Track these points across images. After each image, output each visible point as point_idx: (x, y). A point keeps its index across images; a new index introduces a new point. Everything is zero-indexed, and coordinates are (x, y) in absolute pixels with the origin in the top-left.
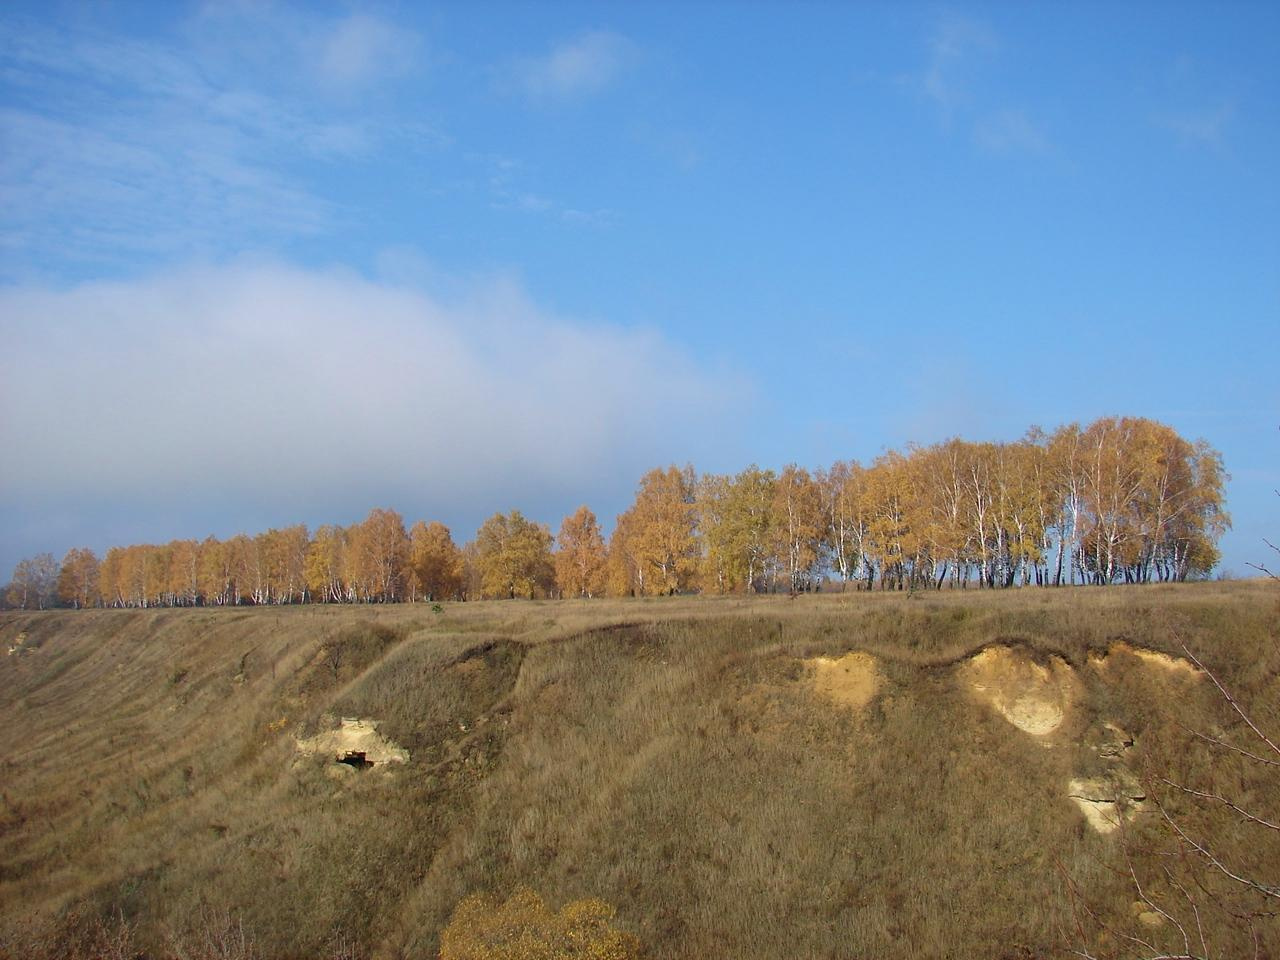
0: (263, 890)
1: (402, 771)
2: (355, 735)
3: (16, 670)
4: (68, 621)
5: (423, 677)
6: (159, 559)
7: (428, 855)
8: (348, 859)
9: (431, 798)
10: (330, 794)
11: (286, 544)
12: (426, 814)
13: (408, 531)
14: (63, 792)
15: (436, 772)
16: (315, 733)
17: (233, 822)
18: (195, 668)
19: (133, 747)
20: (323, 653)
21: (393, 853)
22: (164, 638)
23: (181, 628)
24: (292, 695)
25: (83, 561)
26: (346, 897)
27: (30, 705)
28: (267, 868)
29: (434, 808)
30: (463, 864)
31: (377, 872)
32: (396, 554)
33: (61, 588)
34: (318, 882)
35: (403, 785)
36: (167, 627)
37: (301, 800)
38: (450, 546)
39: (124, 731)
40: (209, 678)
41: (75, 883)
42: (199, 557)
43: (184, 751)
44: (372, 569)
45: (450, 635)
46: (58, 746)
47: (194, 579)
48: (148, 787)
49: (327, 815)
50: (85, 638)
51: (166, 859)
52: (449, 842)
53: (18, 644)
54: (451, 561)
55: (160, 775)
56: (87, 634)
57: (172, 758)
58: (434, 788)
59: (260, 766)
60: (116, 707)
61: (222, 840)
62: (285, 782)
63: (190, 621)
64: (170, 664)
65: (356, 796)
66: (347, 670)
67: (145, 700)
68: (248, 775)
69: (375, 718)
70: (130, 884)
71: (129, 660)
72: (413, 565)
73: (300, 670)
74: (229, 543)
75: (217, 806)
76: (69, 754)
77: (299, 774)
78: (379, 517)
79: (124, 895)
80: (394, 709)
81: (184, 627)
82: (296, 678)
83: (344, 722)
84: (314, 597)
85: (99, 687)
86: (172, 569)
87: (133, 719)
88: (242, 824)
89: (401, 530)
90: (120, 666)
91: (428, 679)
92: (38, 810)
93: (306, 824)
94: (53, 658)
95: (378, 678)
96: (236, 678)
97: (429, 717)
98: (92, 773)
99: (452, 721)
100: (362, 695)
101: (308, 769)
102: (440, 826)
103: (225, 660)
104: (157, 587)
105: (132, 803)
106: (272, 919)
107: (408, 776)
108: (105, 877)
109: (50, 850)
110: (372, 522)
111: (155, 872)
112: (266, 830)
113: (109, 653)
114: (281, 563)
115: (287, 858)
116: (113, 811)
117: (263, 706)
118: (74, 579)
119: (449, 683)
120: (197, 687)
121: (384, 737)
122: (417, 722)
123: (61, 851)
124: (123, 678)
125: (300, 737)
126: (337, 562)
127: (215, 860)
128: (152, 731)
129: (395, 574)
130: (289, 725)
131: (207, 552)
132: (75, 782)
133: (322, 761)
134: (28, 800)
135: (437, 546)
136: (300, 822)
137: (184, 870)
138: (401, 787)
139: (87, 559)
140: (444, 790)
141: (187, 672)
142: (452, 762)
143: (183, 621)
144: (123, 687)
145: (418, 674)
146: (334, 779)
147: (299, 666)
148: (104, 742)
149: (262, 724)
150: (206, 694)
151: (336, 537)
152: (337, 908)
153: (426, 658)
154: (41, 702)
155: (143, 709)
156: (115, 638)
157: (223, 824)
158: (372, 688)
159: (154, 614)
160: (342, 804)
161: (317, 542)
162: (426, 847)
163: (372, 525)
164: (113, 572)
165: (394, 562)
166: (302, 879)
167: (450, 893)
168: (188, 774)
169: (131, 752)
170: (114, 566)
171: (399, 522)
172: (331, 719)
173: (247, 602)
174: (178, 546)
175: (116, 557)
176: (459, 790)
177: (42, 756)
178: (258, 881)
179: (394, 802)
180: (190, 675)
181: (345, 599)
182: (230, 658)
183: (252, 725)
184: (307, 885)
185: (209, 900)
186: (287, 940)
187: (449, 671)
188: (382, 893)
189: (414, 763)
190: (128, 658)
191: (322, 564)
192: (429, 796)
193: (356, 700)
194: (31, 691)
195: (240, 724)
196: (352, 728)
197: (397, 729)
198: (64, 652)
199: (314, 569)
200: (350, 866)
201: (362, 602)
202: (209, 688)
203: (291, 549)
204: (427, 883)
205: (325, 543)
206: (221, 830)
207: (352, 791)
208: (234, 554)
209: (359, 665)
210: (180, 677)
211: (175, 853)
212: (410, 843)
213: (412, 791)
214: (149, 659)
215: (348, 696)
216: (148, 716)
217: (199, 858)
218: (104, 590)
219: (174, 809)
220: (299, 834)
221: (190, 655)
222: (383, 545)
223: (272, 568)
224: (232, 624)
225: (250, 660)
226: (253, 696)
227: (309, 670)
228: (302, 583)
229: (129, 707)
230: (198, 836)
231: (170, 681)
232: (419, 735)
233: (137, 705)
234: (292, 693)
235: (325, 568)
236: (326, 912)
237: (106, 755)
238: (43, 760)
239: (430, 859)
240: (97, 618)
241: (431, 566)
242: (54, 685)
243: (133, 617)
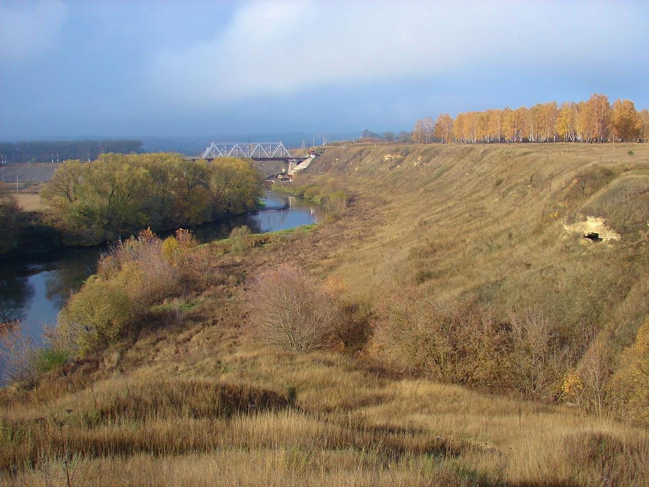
0: (548, 295)
1: (617, 244)
2: (593, 225)
3: (418, 174)
4: (441, 150)
5: (628, 198)
6: (482, 119)
7: (628, 286)
8: (589, 285)
9: (631, 259)
10: (581, 253)
11: (546, 112)
12: (628, 266)
13: (611, 105)
14: (451, 238)
15: (634, 246)
16: (573, 222)
17: (534, 263)
18: (506, 179)
19: (480, 218)
20: (575, 181)
21: (611, 284)
22: (488, 161)
23: (496, 156)
24: (560, 201)
25: (446, 120)
26: (588, 303)
27: (426, 191)
28: (550, 286)
29: (633, 264)
30: (646, 293)
31: (603, 293)
32: (604, 117)
33: (436, 133)
34: (574, 295)
35: (617, 252)
36: (489, 155)
37: (566, 255)
38: (634, 112)
39: (475, 210)
40: (515, 185)
41: (463, 284)
42: (502, 117)
43: (508, 225)
44: (591, 126)
45: (643, 176)
46: (444, 214)
47: (499, 128)
48: (492, 241)
49: (579, 263)
50: (449, 159)
51: (503, 277)
52: (639, 281)
53: (418, 161)
54: (635, 120)
55: (497, 235)
56: (450, 157)
57: (502, 228)
58: (633, 254)
59: (545, 236)
60: (468, 196)
61: (528, 271)
62: (558, 245)
63: (500, 153)
64: (493, 175)
65: (594, 255)
66: (588, 190)
67: (482, 194)
68: (540, 240)
69: (604, 217)
70: (488, 287)
71: (471, 172)
72: (613, 123)
73: (563, 189)
74: (517, 111)
75: (526, 254)
76: (451, 219)
77: (565, 241)
78: (596, 98)
79: (486, 292)
80: (614, 214)
81: (498, 156)
82: (562, 192)
83: (588, 218)
84: (560, 139)
85: (458, 184)
86: (488, 124)
87: (478, 203)
88: (538, 264)
89: (607, 104)
90: (467, 174)
91: (631, 199)
92: (441, 246)
93: (569, 267)
94: (435, 169)
95: (605, 197)
96: (528, 186)
97: (631, 218)
98: (463, 230)
99: (643, 221)
100: (597, 205)
101: (570, 240)
102: (635, 273)
103: (522, 177)
104: (481, 133)
105: (485, 248)
106: (553, 310)
107: (620, 247)
108: (476, 283)
109: (450, 266)
110: (591, 101)
111: (499, 283)
112: (550, 267)
113: (461, 167)
114: (544, 122)
115: (560, 282)
116: (476, 250)
117: (546, 205)
118: (442, 129)
119: (642, 201)
120: (509, 190)
121: (608, 227)
122: (625, 220)
123: (454, 267)
124: (470, 180)
125: (565, 223)
126: (573, 121)
127: (526, 279)
128: (488, 211)
129: (603, 128)
130: (559, 216)
131: (506, 115)
132: (456, 234)
133: (577, 236)
134: (437, 241)
135: (627, 112)
136: (566, 265)
137: (512, 283)
138: (616, 252)
139: (447, 118)
140: (638, 255)
141: (502, 180)
142: (642, 242)
143: (497, 153)
144: (470, 186)
145: (626, 197)
146: (582, 245)
147: (563, 187)
148: (467, 215)
149: (545, 214)
150: (513, 193)
151: (572, 107)
152: (583, 308)
153: (630, 188)
154: (431, 190)
155: (483, 198)
156: (464, 159)
157: (529, 263)
158: (602, 202)
159: (482, 148)
160: (586, 259)
161: (562, 111)
162: (627, 283)
163: (591, 102)
164: (460, 125)
165: (603, 121)
166: (567, 292)
167: (640, 306)
168: (510, 236)
169: (480, 221)
170: (460, 122)
171: (606, 100)
172: (582, 216)
173: (526, 141)
174: (492, 112)
175: (461, 118)
176: (645, 256)
177: (437, 219)
178: (546, 291)
179: (612, 259)
180: (504, 182)
181: (576, 140)
182: (524, 176)
183: (541, 214)
184: (569, 295)
185: (523, 298)
186: (560, 320)
187: (643, 195)
188: (605, 303)
189: (623, 241)
190: (471, 170)
191: (565, 122)
192: (630, 258)
193: (595, 208)
194: (426, 184)
195: (534, 214)
196: (592, 221)
197: (614, 223)
198: (440, 166)
199: (561, 124)
200: (590, 289)
201: (585, 141)
202: (514, 191)
203: (549, 114)
204: (627, 299)
205: (567, 111)
206: (528, 266)
207: (592, 252)
208: (519, 116)
209: (595, 188)
210: (499, 183)
211: (507, 274)
212: (620, 280)
213: (622, 255)
214: (482, 171)
215: (590, 206)
216: (485, 203)
217: (518, 278)
218: (456, 134)
219: (505, 253)
220: (566, 271)
221: (503, 172)
222: (597, 112)
223: (539, 124)
224: (523, 157)
225: (535, 178)
226: (540, 199)
227: (568, 189)
228: (555, 132)
229: (475, 196)
230: (518, 267)
231: (494, 185)
232: (626, 227)
233: (478, 196)
234: (560, 200)
235: (566, 124)
236: (578, 309)
237: (468, 222)
238: (438, 221)
239: (629, 289)
240: (455, 149)
241: (623, 123)
242: (436, 182)
243: (471, 149)
